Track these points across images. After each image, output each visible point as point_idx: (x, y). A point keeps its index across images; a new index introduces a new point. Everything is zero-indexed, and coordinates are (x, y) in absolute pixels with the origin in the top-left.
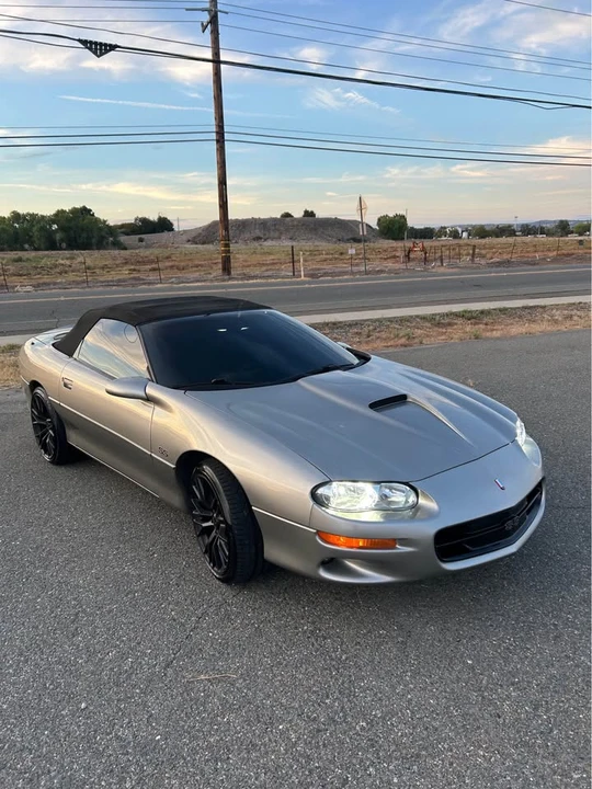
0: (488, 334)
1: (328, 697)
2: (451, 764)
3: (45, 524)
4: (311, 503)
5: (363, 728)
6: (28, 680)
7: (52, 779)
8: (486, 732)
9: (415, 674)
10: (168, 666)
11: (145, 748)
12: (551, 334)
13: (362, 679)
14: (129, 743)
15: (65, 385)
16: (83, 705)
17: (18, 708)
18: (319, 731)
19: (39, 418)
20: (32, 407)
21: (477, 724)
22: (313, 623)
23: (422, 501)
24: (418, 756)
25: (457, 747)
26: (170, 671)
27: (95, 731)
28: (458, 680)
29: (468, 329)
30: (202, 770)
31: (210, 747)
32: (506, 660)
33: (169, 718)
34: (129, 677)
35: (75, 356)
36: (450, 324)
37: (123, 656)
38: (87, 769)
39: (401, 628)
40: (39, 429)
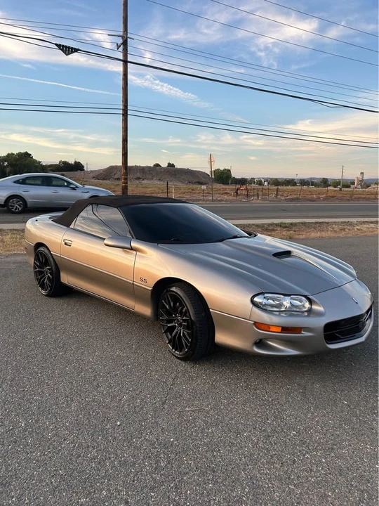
0: (297, 237)
1: (268, 419)
2: (353, 452)
3: (55, 328)
4: (251, 305)
5: (295, 435)
6: (77, 410)
7: (113, 462)
8: (367, 436)
9: (316, 408)
10: (164, 403)
11: (167, 445)
12: (334, 238)
13: (286, 410)
14: (155, 442)
15: (66, 244)
16: (118, 423)
17: (76, 425)
18: (269, 436)
19: (39, 267)
20: (35, 260)
21: (361, 433)
22: (245, 382)
23: (314, 307)
24: (332, 449)
25: (353, 444)
26: (166, 406)
27: (131, 437)
28: (342, 412)
29: (284, 233)
30: (205, 457)
31: (205, 444)
32: (367, 401)
33: (175, 430)
34: (142, 409)
35: (72, 226)
36: (273, 230)
37: (133, 398)
38: (134, 456)
39: (299, 385)
40: (39, 274)
